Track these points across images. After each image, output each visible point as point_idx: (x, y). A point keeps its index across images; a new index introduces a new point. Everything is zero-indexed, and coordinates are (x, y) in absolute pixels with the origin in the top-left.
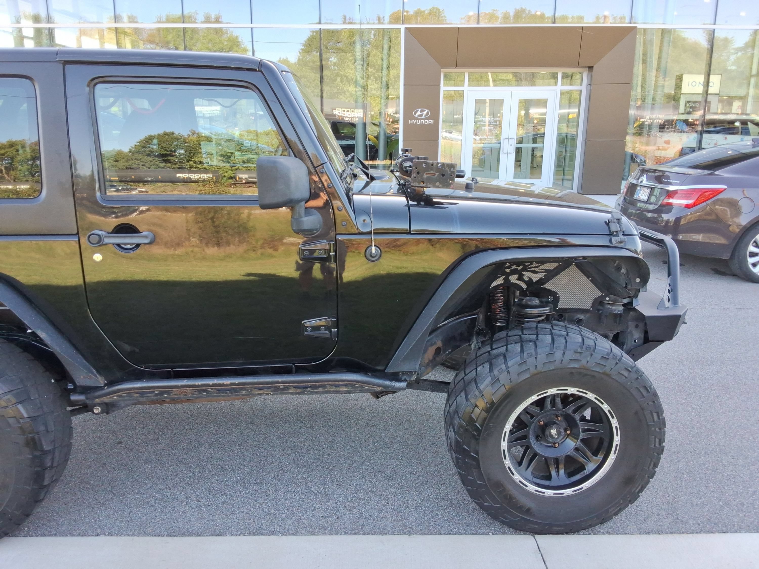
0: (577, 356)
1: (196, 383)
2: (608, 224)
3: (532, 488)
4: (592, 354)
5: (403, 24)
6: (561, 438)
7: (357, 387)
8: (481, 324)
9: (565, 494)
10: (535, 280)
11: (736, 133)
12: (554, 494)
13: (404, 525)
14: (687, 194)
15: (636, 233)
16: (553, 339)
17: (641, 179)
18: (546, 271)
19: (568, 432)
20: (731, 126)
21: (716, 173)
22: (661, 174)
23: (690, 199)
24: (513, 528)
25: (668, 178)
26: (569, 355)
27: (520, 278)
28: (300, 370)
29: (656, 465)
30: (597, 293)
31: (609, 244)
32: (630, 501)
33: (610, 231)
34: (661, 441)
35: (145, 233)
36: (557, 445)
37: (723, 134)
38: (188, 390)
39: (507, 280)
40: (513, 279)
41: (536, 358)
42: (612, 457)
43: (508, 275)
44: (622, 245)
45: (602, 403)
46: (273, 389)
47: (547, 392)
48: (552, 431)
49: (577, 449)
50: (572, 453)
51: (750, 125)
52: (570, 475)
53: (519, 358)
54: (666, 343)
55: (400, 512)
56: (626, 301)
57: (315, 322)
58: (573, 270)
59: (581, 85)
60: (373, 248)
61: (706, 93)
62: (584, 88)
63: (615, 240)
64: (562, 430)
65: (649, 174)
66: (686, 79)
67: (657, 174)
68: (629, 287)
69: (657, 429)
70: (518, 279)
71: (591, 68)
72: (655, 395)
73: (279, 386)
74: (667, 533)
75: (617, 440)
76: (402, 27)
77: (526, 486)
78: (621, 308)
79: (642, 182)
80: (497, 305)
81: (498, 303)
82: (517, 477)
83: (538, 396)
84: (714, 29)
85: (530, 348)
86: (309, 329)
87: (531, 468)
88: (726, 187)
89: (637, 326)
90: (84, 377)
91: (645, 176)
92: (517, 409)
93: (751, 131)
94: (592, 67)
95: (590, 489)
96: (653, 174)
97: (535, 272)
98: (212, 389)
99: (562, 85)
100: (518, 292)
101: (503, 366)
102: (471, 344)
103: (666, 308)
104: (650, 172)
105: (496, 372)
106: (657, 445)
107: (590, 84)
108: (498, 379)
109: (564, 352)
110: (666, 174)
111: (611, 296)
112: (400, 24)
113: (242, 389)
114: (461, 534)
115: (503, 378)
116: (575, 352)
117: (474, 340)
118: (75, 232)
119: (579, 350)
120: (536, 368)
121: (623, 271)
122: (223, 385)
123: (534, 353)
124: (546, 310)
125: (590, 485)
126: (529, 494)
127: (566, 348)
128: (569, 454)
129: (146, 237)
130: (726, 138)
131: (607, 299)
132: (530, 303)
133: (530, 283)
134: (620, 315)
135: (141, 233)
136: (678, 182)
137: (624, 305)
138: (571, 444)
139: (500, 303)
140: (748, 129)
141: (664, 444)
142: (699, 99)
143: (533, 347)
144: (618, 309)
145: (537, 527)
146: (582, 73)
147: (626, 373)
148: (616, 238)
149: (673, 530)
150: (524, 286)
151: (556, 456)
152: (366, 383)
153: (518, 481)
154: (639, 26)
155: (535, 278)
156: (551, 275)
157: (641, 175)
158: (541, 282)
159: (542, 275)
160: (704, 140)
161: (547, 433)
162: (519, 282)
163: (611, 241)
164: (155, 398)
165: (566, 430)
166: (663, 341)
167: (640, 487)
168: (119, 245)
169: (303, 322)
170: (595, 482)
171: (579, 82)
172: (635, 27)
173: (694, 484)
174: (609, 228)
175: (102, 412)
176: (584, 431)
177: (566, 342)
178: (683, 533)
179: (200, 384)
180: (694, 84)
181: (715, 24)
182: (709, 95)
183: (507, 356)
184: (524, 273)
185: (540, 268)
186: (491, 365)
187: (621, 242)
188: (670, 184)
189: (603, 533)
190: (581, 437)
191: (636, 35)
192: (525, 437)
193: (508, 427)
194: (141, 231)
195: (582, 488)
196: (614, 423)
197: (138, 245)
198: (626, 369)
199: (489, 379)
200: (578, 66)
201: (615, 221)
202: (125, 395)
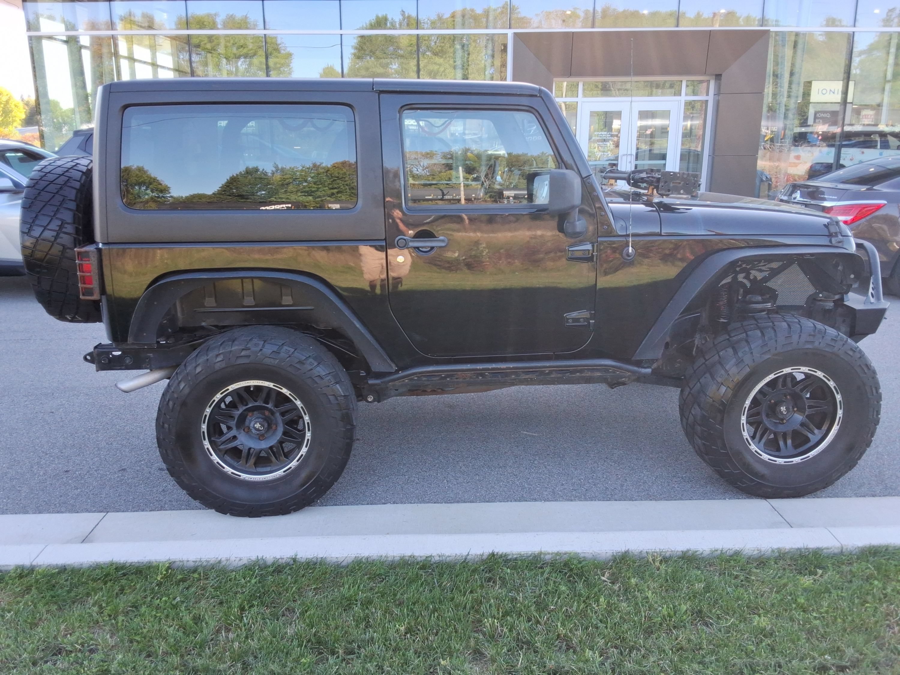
0: (811, 339)
1: (478, 368)
2: (826, 226)
3: (765, 457)
4: (823, 337)
5: (510, 28)
6: (789, 414)
7: (610, 372)
8: (704, 320)
9: (794, 462)
10: (759, 278)
11: (875, 147)
12: (785, 462)
13: (648, 494)
14: (845, 210)
15: (850, 235)
16: (789, 325)
17: (794, 196)
18: (771, 269)
19: (795, 409)
20: (867, 139)
21: (874, 188)
22: (815, 189)
23: (849, 215)
24: (749, 494)
25: (823, 193)
26: (804, 337)
27: (747, 277)
28: (558, 358)
29: (872, 436)
30: (811, 290)
31: (830, 244)
32: (850, 467)
33: (829, 232)
34: (878, 413)
35: (441, 238)
36: (785, 421)
37: (859, 148)
38: (469, 374)
39: (735, 278)
40: (741, 277)
41: (776, 341)
42: (835, 428)
43: (737, 273)
44: (840, 245)
45: (829, 380)
46: (537, 374)
47: (783, 371)
48: (782, 408)
49: (802, 424)
50: (797, 427)
51: (890, 138)
52: (796, 447)
53: (760, 342)
54: (869, 336)
55: (640, 485)
56: (837, 297)
57: (574, 314)
58: (795, 267)
59: (707, 94)
60: (630, 249)
61: (845, 102)
62: (711, 99)
63: (834, 240)
64: (791, 407)
65: (802, 189)
66: (816, 86)
67: (810, 190)
68: (844, 282)
69: (876, 402)
70: (745, 278)
71: (718, 77)
72: (874, 372)
73: (545, 371)
74: (880, 496)
75: (840, 413)
76: (510, 33)
77: (761, 455)
78: (832, 304)
79: (795, 198)
80: (721, 303)
81: (722, 300)
82: (753, 447)
83: (775, 375)
84: (854, 32)
85: (770, 333)
86: (570, 321)
87: (763, 440)
88: (885, 202)
89: (844, 321)
90: (379, 364)
91: (799, 192)
92: (757, 387)
93: (891, 143)
94: (721, 75)
95: (815, 457)
96: (806, 190)
97: (761, 271)
98: (489, 373)
99: (686, 95)
100: (742, 290)
101: (747, 349)
102: (694, 340)
103: (871, 303)
104: (803, 187)
105: (740, 354)
106: (875, 417)
107: (718, 93)
108: (742, 360)
109: (800, 336)
110: (822, 189)
111: (824, 292)
112: (507, 28)
113: (512, 373)
114: (700, 499)
115: (747, 360)
116: (810, 335)
117: (697, 336)
118: (384, 237)
119: (813, 333)
120: (776, 350)
121: (840, 268)
122: (500, 369)
123: (773, 337)
124: (769, 305)
125: (816, 454)
126: (763, 462)
127: (801, 332)
128: (795, 428)
129: (443, 241)
130: (863, 153)
131: (821, 295)
132: (753, 300)
133: (754, 281)
134: (829, 311)
135: (436, 237)
136: (836, 198)
137: (834, 301)
138: (799, 417)
139: (724, 300)
140: (887, 142)
141: (879, 416)
142: (837, 108)
143: (773, 331)
144: (830, 305)
145: (770, 490)
146: (709, 81)
147: (851, 353)
148: (836, 238)
149: (885, 494)
150: (748, 285)
151: (784, 430)
152: (619, 368)
153: (754, 451)
154: (772, 29)
155: (759, 276)
156: (775, 273)
157: (793, 192)
158: (766, 279)
159: (766, 274)
160: (842, 155)
161: (778, 409)
162: (745, 281)
163: (831, 241)
164: (439, 381)
165: (793, 408)
166: (867, 334)
167: (859, 454)
168: (418, 248)
169: (565, 315)
170: (820, 451)
171: (704, 92)
172: (768, 31)
173: (895, 462)
174: (829, 230)
175: (374, 401)
176: (810, 407)
177: (801, 327)
178: (894, 496)
179: (481, 368)
180: (824, 92)
181: (855, 26)
182: (848, 105)
183: (749, 341)
184: (751, 271)
185: (767, 266)
186: (733, 348)
187: (839, 242)
188: (824, 199)
189: (825, 497)
190: (807, 413)
191: (768, 38)
192: (758, 414)
193: (748, 403)
194: (437, 236)
195: (809, 457)
196: (839, 397)
197: (432, 248)
198: (851, 349)
199: (734, 360)
200: (705, 74)
201: (835, 223)
202: (416, 378)
